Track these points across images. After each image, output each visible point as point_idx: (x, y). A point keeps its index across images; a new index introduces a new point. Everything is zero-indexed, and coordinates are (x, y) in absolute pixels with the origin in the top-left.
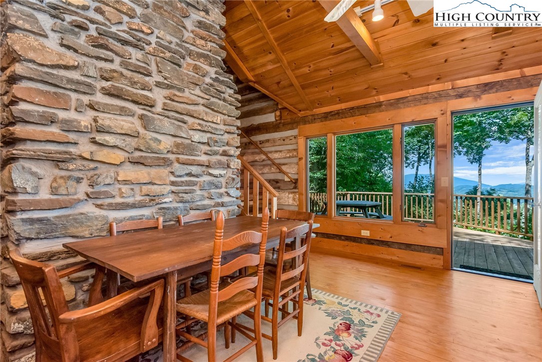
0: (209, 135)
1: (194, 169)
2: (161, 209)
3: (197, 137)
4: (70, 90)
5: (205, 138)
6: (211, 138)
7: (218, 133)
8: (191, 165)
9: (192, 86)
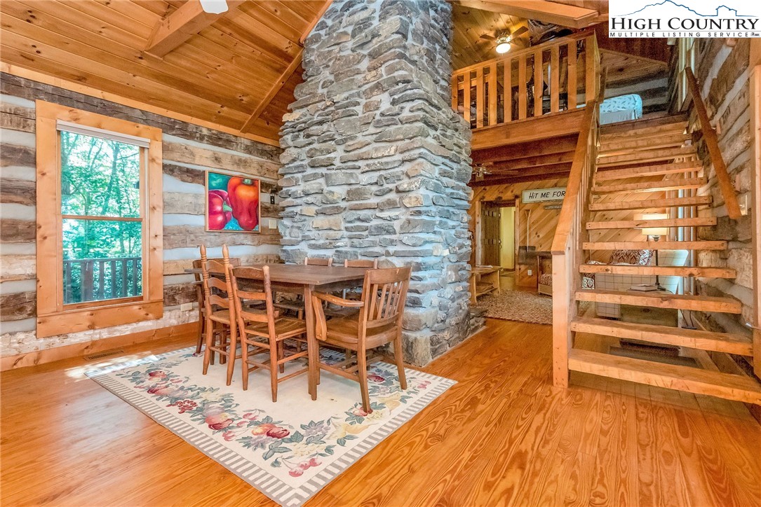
0: (378, 174)
1: (363, 214)
2: (337, 251)
3: (365, 179)
4: (296, 173)
5: (374, 176)
6: (381, 176)
7: (390, 167)
8: (359, 210)
9: (364, 128)
